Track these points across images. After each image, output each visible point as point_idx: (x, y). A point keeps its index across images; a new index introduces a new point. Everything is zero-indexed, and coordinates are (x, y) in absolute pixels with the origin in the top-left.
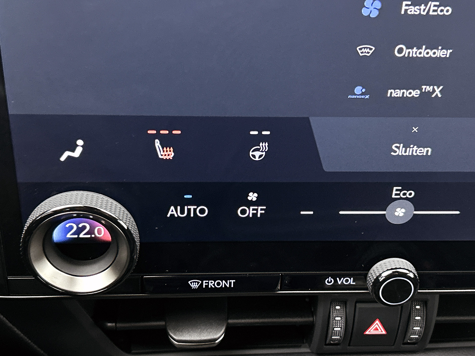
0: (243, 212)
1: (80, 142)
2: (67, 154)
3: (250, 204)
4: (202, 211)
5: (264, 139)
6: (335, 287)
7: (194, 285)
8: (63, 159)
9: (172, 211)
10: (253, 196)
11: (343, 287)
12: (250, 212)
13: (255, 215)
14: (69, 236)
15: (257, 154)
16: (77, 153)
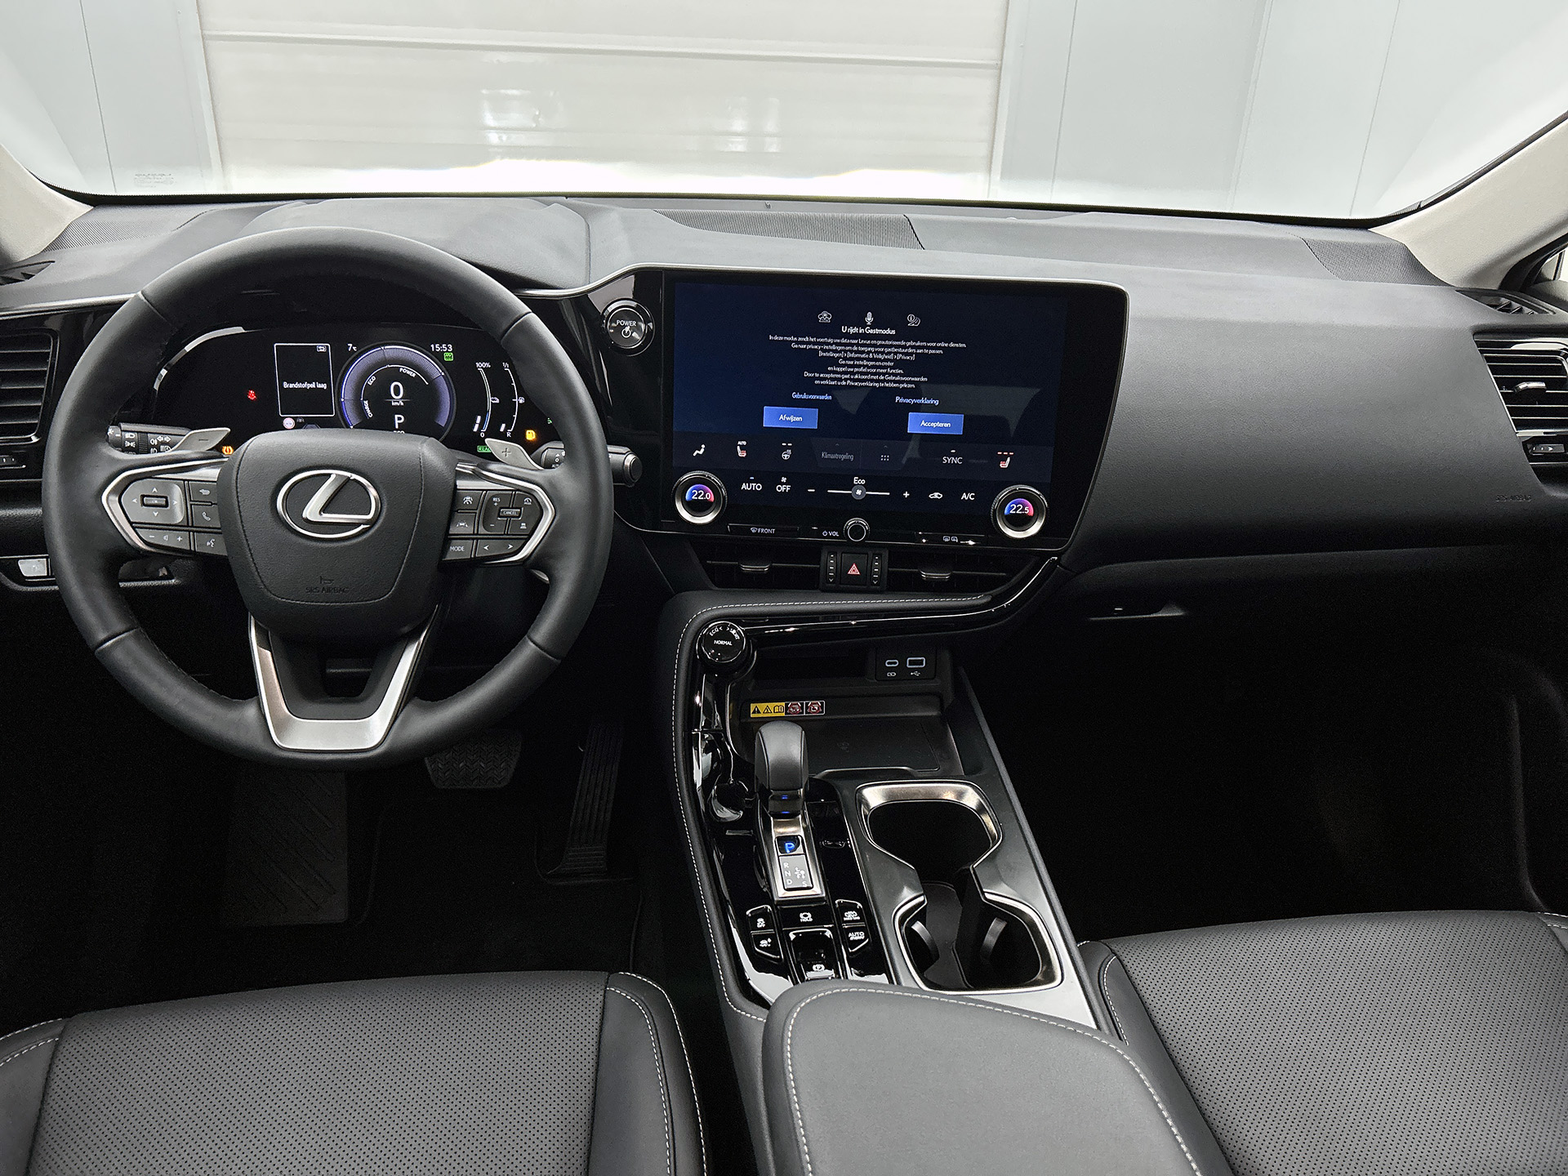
0: (779, 488)
1: (703, 446)
2: (697, 452)
3: (782, 484)
4: (759, 487)
5: (789, 448)
6: (828, 536)
7: (753, 530)
8: (694, 455)
9: (744, 486)
10: (784, 480)
11: (832, 537)
12: (783, 489)
13: (785, 490)
14: (693, 498)
15: (786, 456)
16: (701, 452)
